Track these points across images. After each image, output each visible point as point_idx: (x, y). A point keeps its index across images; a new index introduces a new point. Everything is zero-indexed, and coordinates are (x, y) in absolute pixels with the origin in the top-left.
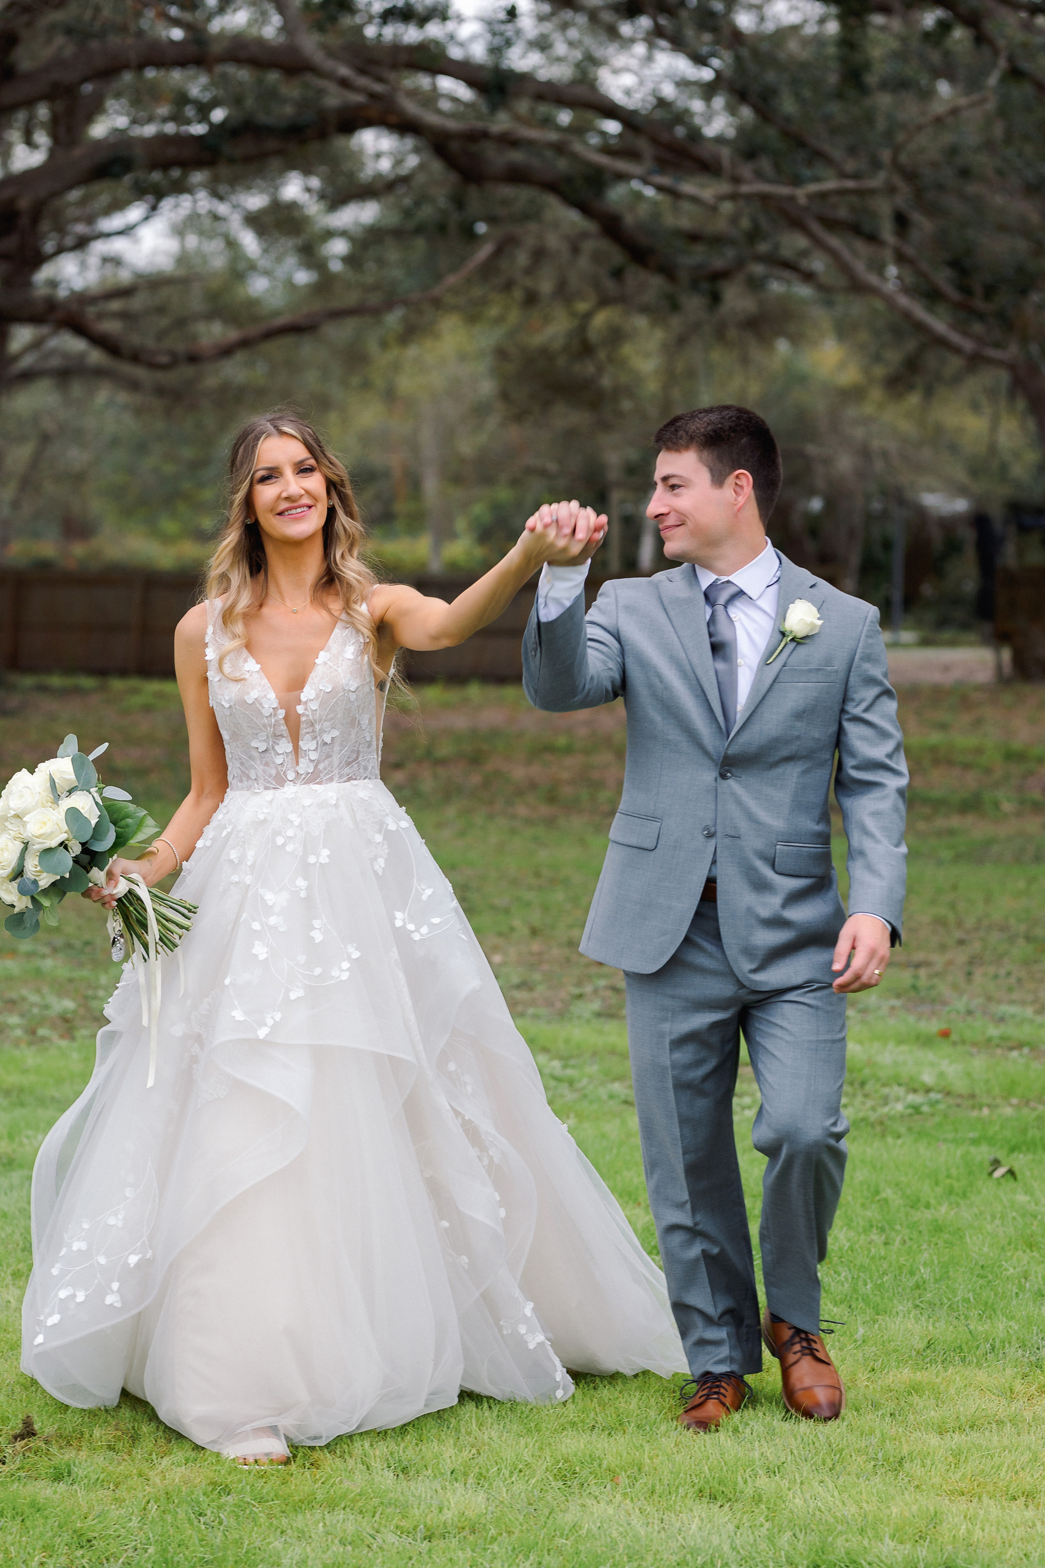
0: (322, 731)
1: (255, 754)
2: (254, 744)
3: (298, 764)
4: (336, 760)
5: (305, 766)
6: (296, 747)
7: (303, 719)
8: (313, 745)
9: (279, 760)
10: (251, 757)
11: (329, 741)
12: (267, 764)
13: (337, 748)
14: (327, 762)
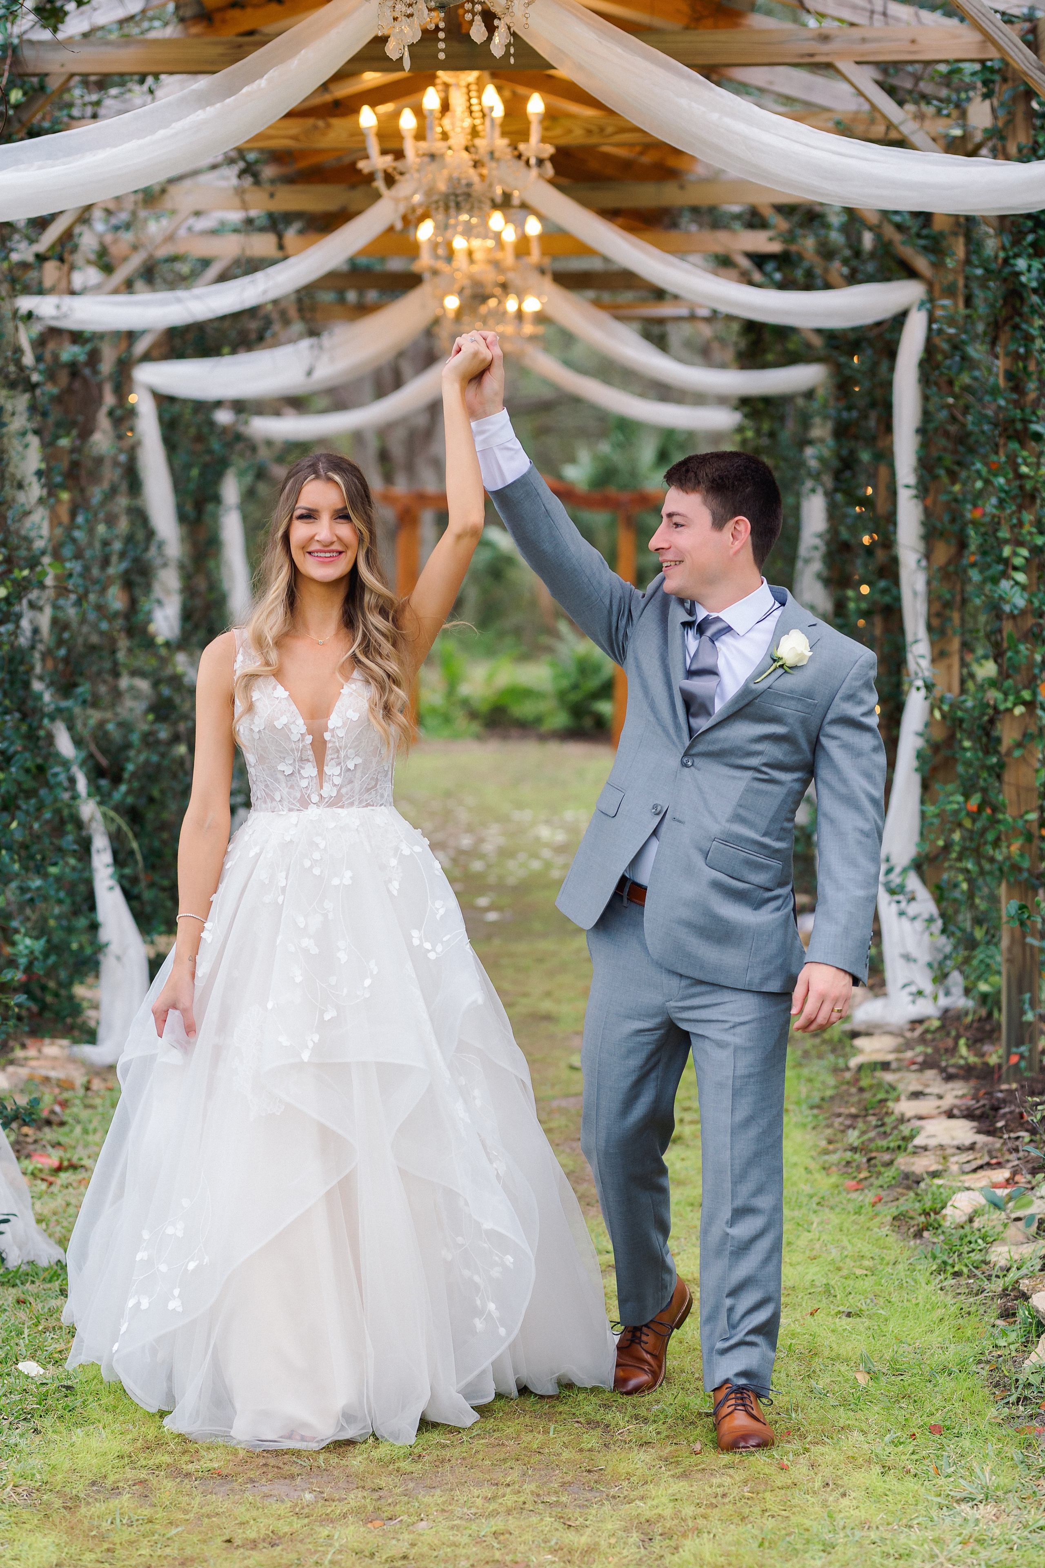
0: (347, 757)
1: (280, 776)
2: (280, 767)
3: (321, 787)
4: (357, 785)
5: (328, 790)
6: (321, 772)
7: (329, 745)
8: (337, 770)
9: (304, 783)
10: (277, 780)
11: (352, 768)
12: (292, 787)
13: (358, 774)
14: (349, 787)
